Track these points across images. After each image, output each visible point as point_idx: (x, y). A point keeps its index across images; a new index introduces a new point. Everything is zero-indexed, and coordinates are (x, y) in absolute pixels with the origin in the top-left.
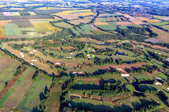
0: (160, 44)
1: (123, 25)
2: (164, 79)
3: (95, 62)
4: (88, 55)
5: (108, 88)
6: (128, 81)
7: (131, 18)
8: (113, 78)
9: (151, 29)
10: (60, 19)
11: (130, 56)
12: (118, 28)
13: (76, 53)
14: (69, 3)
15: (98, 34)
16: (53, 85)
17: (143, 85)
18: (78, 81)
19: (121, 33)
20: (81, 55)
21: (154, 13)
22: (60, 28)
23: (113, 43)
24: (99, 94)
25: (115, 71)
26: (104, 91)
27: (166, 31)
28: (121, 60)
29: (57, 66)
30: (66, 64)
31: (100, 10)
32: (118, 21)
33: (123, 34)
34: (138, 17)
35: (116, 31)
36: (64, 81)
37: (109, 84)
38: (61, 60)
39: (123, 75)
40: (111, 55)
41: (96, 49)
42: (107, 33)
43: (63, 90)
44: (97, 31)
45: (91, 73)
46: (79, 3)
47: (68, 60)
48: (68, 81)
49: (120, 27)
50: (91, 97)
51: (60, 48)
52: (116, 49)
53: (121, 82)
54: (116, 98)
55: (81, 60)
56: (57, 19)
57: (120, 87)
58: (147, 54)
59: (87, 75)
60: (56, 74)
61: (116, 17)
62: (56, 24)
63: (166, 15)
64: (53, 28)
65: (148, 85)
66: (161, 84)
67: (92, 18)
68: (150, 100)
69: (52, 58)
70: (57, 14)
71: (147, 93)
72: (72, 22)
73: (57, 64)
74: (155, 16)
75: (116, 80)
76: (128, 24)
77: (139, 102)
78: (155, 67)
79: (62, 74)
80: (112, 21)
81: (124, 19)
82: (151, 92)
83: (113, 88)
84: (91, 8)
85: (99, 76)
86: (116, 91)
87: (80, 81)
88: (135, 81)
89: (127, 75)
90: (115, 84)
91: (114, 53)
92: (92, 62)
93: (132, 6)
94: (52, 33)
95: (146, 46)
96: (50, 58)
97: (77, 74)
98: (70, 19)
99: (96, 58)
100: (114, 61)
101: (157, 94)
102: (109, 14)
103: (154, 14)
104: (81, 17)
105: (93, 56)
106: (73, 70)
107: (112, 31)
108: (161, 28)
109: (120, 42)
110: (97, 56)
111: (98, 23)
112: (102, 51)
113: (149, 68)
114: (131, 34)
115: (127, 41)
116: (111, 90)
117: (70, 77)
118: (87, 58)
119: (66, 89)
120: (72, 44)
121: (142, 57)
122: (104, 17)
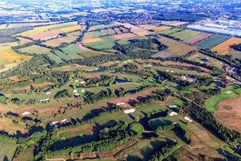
0: (172, 59)
1: (124, 39)
2: (179, 106)
3: (85, 100)
5: (105, 137)
6: (134, 119)
7: (134, 28)
8: (113, 118)
9: (159, 40)
10: (30, 41)
11: (135, 82)
12: (117, 44)
13: (56, 90)
14: (42, 15)
15: (88, 56)
16: (18, 151)
17: (154, 119)
18: (60, 135)
19: (121, 50)
20: (64, 93)
21: (162, 17)
22: (30, 55)
23: (110, 67)
24: (92, 148)
25: (115, 108)
26: (100, 142)
27: (178, 40)
28: (122, 89)
29: (25, 118)
30: (40, 111)
31: (90, 21)
32: (116, 34)
33: (123, 51)
34: (142, 26)
35: (114, 48)
36: (36, 140)
37: (107, 130)
38: (31, 107)
39: (126, 112)
41: (86, 80)
42: (102, 53)
43: (35, 156)
44: (87, 53)
45: (80, 118)
46: (59, 13)
47: (44, 105)
48: (43, 139)
49: (119, 43)
50: (81, 157)
51: (30, 88)
52: (115, 75)
53: (124, 123)
54: (119, 149)
55: (63, 101)
56: (23, 41)
57: (123, 130)
58: (157, 74)
59: (74, 122)
60: (23, 131)
61: (113, 28)
62: (22, 50)
63: (176, 20)
64: (17, 57)
65: (161, 119)
66: (176, 114)
67: (79, 34)
68: (165, 140)
69: (17, 107)
70: (23, 34)
71: (159, 131)
72: (47, 44)
73: (26, 113)
74: (163, 22)
75: (117, 120)
76: (129, 36)
77: (151, 146)
78: (167, 92)
79: (34, 130)
80: (108, 35)
81: (124, 30)
82: (165, 128)
83: (113, 135)
84: (77, 19)
85: (92, 120)
86: (117, 138)
87: (63, 134)
88: (143, 116)
89: (132, 110)
90: (115, 128)
91: (112, 82)
92: (81, 100)
93: (134, 11)
94: (15, 65)
95: (155, 64)
96: (12, 107)
97: (58, 124)
98: (45, 39)
99: (87, 92)
100: (113, 92)
101: (173, 130)
102: (103, 26)
103: (162, 20)
104: (63, 35)
105: (83, 91)
106: (52, 118)
107: (108, 49)
108: (171, 37)
109: (120, 64)
110: (89, 90)
111: (88, 40)
112: (94, 81)
113: (160, 94)
114: (134, 50)
115: (130, 61)
116: (109, 138)
117: (46, 132)
118: (72, 96)
119: (41, 153)
120: (49, 78)
121: (151, 80)
122: (97, 30)
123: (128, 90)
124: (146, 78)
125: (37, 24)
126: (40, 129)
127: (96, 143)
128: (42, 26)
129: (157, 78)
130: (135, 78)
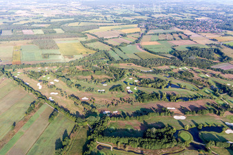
1: (182, 45)
3: (137, 98)
4: (128, 88)
5: (152, 136)
6: (183, 126)
7: (194, 35)
8: (162, 121)
9: (222, 51)
10: (95, 38)
11: (188, 90)
12: (174, 49)
13: (112, 84)
14: (108, 16)
15: (144, 58)
16: (75, 128)
17: (206, 132)
18: (110, 124)
19: (178, 56)
20: (118, 88)
21: (228, 27)
22: (94, 49)
23: (165, 71)
24: (138, 144)
25: (165, 111)
26: (146, 140)
28: (175, 95)
29: (84, 103)
30: (96, 99)
31: (150, 25)
32: (175, 39)
33: (180, 57)
34: (204, 34)
35: (170, 53)
36: (91, 123)
37: (154, 130)
38: (90, 94)
39: (176, 117)
40: (161, 87)
41: (140, 79)
42: (158, 56)
43: (88, 135)
44: (144, 54)
45: (130, 113)
46: (122, 15)
47: (101, 94)
48: (96, 124)
49: (177, 48)
50: (127, 149)
51: (90, 77)
52: (169, 79)
53: (172, 128)
54: (164, 151)
55: (117, 95)
56: (90, 38)
57: (170, 135)
58: (215, 86)
59: (124, 115)
60: (82, 113)
61: (171, 34)
62: (88, 45)
64: (83, 50)
65: (214, 133)
67: (138, 36)
69: (78, 91)
70: (90, 32)
71: (211, 146)
72: (110, 42)
73: (85, 99)
74: (229, 32)
75: (166, 124)
78: (225, 107)
79: (90, 114)
80: (166, 40)
81: (183, 37)
82: (218, 144)
83: (160, 136)
84: (138, 22)
85: (141, 117)
86: (164, 141)
87: (114, 123)
88: (194, 126)
89: (182, 118)
90: (163, 130)
91: (165, 85)
92: (133, 97)
93: (196, 19)
94: (81, 56)
95: (214, 75)
96: (75, 91)
97: (110, 114)
98: (108, 38)
99: (139, 91)
100: (165, 96)
101: (227, 148)
102: (162, 31)
103: (228, 29)
104: (123, 35)
105: (135, 88)
106: (106, 107)
107: (164, 53)
109: (175, 70)
110: (142, 89)
111: (146, 42)
112: (147, 82)
113: (217, 108)
114: (191, 58)
115: (186, 68)
116: (156, 138)
117: (99, 118)
118: (126, 91)
119: (93, 135)
120: (107, 72)
121: (207, 91)
122: (155, 34)
123: (180, 96)
124: (202, 88)
125: (102, 24)
126: (95, 114)
127: (142, 140)
128: (106, 26)
129: (215, 90)
130: (190, 85)
